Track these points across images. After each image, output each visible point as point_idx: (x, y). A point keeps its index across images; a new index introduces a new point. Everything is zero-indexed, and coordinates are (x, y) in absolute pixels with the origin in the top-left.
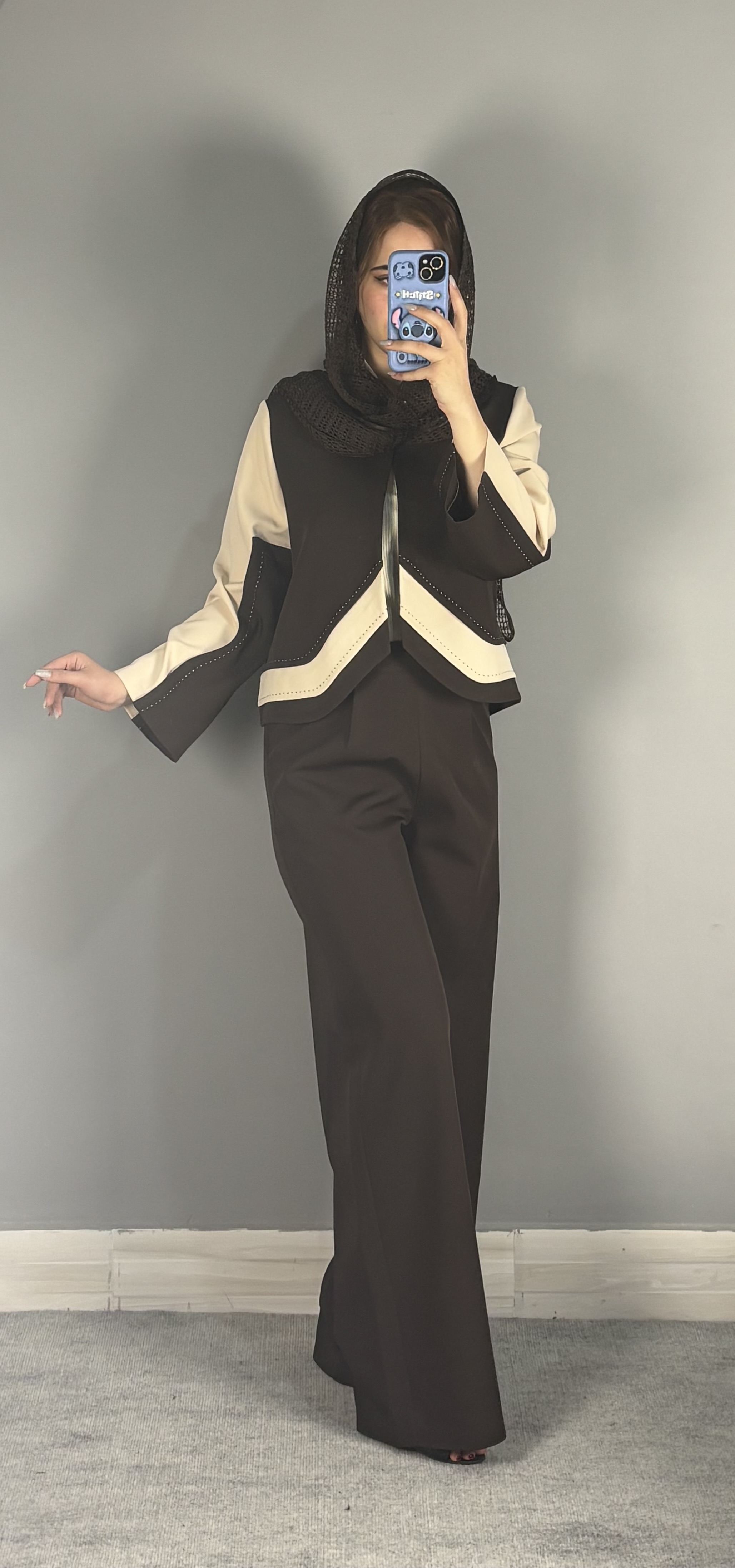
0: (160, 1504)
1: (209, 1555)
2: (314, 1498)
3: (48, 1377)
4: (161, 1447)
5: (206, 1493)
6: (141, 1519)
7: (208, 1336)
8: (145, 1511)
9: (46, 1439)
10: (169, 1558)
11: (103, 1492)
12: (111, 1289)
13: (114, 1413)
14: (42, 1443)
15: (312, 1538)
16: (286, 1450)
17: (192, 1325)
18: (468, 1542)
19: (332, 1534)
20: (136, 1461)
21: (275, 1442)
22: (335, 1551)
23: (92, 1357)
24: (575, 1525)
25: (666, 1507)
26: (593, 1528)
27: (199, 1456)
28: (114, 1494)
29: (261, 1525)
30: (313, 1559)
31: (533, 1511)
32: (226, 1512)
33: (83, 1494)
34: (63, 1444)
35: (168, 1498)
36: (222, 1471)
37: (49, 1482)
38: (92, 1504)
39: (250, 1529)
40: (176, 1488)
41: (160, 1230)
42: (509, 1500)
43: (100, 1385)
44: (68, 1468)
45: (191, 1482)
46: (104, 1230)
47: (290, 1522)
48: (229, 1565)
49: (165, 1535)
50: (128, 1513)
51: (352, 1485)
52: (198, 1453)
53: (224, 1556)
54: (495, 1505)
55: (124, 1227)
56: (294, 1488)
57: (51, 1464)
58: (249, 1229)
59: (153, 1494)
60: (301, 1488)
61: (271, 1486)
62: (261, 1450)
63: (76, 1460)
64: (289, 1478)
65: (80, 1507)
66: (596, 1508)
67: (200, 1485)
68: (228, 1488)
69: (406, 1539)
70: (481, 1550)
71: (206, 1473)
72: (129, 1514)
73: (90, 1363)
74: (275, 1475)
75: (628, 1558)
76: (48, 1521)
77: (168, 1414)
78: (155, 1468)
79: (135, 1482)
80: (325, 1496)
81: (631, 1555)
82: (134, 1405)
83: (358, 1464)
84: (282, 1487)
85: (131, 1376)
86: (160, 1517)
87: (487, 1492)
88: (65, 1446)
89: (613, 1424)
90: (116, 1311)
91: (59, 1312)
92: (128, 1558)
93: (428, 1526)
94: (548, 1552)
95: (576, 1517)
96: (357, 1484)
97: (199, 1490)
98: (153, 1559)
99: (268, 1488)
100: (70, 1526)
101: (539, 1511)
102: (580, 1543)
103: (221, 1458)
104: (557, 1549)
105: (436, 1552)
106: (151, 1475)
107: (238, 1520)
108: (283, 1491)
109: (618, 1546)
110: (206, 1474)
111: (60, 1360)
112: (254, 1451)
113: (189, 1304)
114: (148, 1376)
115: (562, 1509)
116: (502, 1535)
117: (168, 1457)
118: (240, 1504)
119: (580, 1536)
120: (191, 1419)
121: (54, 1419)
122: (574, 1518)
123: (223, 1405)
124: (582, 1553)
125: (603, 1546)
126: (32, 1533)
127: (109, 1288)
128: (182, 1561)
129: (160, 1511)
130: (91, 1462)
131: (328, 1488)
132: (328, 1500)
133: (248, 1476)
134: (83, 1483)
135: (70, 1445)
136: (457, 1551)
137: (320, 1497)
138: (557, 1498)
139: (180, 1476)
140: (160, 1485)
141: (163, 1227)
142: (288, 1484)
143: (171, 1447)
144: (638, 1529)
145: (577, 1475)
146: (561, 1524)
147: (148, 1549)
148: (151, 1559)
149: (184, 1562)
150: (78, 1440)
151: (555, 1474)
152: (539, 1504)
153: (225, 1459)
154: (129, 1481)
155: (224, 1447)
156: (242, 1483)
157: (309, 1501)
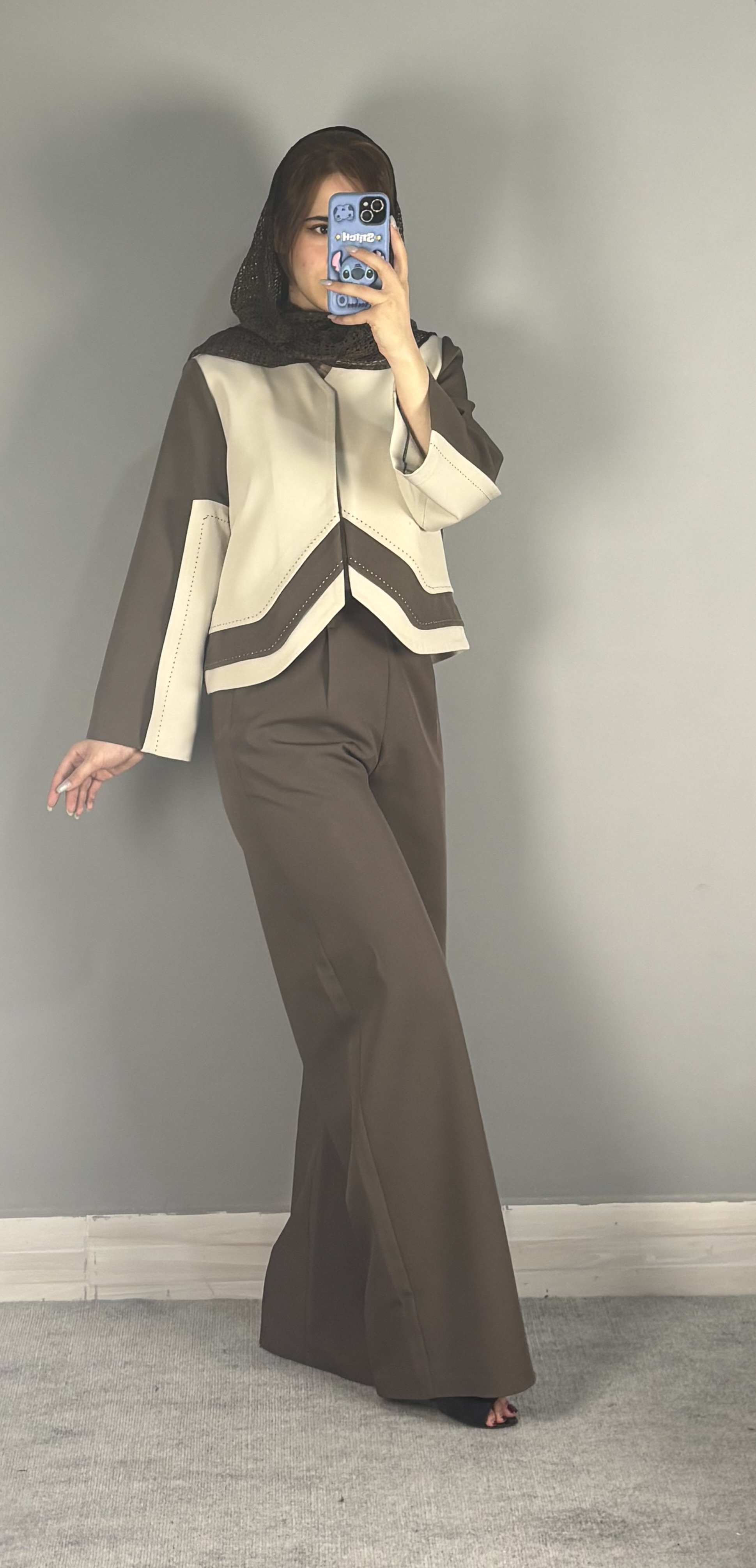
0: (147, 1500)
1: (200, 1552)
2: (306, 1490)
3: (25, 1371)
4: (146, 1441)
5: (195, 1487)
6: (128, 1517)
7: (189, 1324)
8: (132, 1508)
9: (26, 1436)
10: (158, 1557)
11: (87, 1489)
12: (87, 1278)
13: (96, 1406)
14: (22, 1439)
15: (306, 1531)
16: (275, 1440)
17: (171, 1314)
18: (467, 1531)
19: (326, 1527)
20: (120, 1456)
21: (263, 1433)
22: (330, 1545)
23: (70, 1348)
24: (578, 1512)
25: (670, 1491)
26: (596, 1514)
27: (185, 1449)
28: (99, 1490)
29: (253, 1519)
30: (307, 1554)
31: (533, 1498)
32: (215, 1507)
33: (66, 1492)
34: (45, 1440)
35: (155, 1493)
36: (210, 1463)
37: (30, 1480)
38: (77, 1502)
39: (242, 1525)
40: (163, 1484)
41: (137, 1215)
42: (508, 1487)
43: (79, 1378)
44: (50, 1465)
45: (178, 1477)
46: (78, 1217)
47: (282, 1515)
48: (220, 1562)
49: (154, 1533)
50: (115, 1510)
51: (345, 1476)
52: (183, 1445)
53: (216, 1554)
54: (494, 1494)
55: (98, 1213)
56: (286, 1480)
57: (33, 1462)
58: (228, 1212)
59: (139, 1490)
60: (292, 1481)
61: (261, 1479)
62: (249, 1441)
63: (58, 1456)
64: (280, 1470)
65: (64, 1506)
66: (598, 1493)
67: (187, 1480)
68: (217, 1482)
69: (403, 1531)
70: (481, 1540)
71: (193, 1466)
72: (116, 1512)
73: (69, 1356)
74: (264, 1467)
75: (633, 1545)
76: (31, 1522)
77: (151, 1405)
78: (140, 1463)
79: (121, 1478)
80: (317, 1487)
81: (637, 1542)
82: (116, 1397)
83: (350, 1454)
84: (272, 1479)
85: (112, 1367)
86: (147, 1514)
87: (485, 1479)
88: (46, 1442)
89: (611, 1405)
90: (94, 1301)
91: (34, 1303)
92: (117, 1558)
93: (425, 1517)
94: (551, 1541)
95: (578, 1503)
96: (351, 1474)
97: (187, 1485)
98: (142, 1557)
99: (258, 1481)
100: (55, 1526)
101: (540, 1499)
102: (584, 1530)
103: (208, 1451)
104: (560, 1537)
105: (435, 1543)
106: (137, 1470)
107: (229, 1516)
108: (274, 1484)
109: (623, 1532)
110: (194, 1468)
111: (37, 1351)
112: (242, 1443)
113: (168, 1292)
114: (128, 1367)
115: (564, 1495)
116: (503, 1524)
117: (154, 1452)
118: (230, 1497)
119: (583, 1523)
120: (175, 1412)
121: (34, 1415)
122: (576, 1504)
123: (208, 1395)
124: (585, 1541)
125: (607, 1533)
126: (16, 1533)
127: (85, 1277)
128: (173, 1559)
129: (148, 1509)
130: (74, 1459)
131: (321, 1479)
132: (321, 1491)
133: (237, 1468)
134: (66, 1481)
135: (51, 1441)
136: (457, 1541)
137: (312, 1489)
138: (558, 1484)
139: (167, 1471)
140: (146, 1481)
141: (140, 1212)
142: (278, 1476)
143: (155, 1440)
144: (643, 1513)
145: (576, 1459)
146: (563, 1511)
147: (137, 1549)
148: (140, 1558)
149: (175, 1560)
150: (59, 1435)
151: (555, 1459)
152: (539, 1491)
153: (213, 1451)
154: (115, 1477)
155: (211, 1439)
156: (231, 1476)
157: (301, 1493)
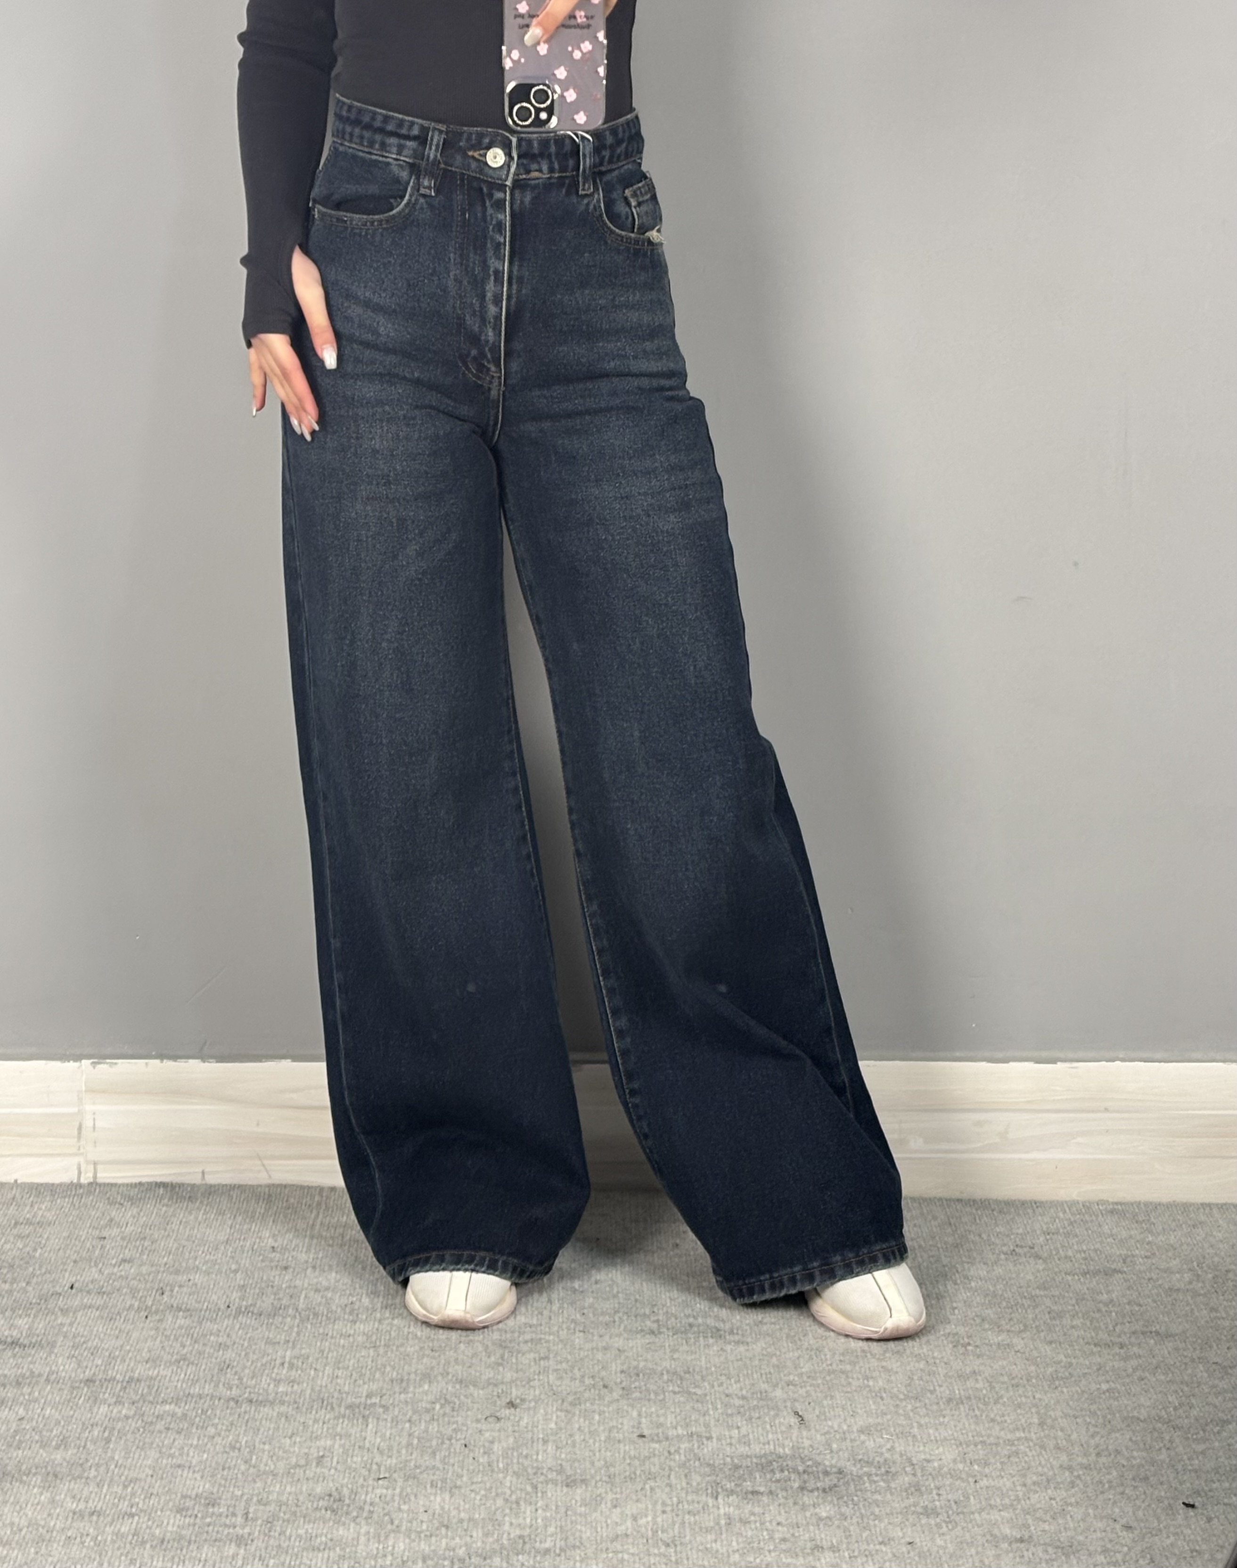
0: (114, 1429)
2: (360, 1421)
5: (191, 1414)
6: (81, 1449)
8: (90, 1438)
12: (82, 1151)
13: (65, 1312)
18: (598, 1478)
20: (87, 1373)
22: (385, 1491)
25: (913, 1436)
26: (799, 1461)
30: (347, 1501)
31: (705, 1439)
32: (218, 1440)
35: (130, 1421)
36: (221, 1385)
40: (144, 1409)
41: (159, 1061)
42: (669, 1425)
45: (170, 1401)
46: (70, 1061)
47: (318, 1452)
49: (117, 1470)
50: (62, 1441)
51: (424, 1404)
52: (187, 1363)
55: (103, 1057)
56: (332, 1408)
59: (106, 1416)
60: (342, 1409)
61: (296, 1406)
62: (287, 1359)
64: (326, 1395)
67: (183, 1404)
68: (227, 1408)
70: (617, 1489)
71: (195, 1388)
72: (64, 1443)
74: (303, 1391)
77: (149, 1312)
79: (81, 1400)
80: (378, 1419)
84: (313, 1406)
86: (112, 1446)
87: (635, 1414)
90: (90, 1184)
92: (53, 1501)
94: (725, 1492)
95: (771, 1447)
97: (180, 1411)
99: (290, 1408)
101: (715, 1440)
102: (776, 1482)
103: (222, 1369)
104: (739, 1490)
105: (546, 1492)
106: (109, 1391)
107: (237, 1450)
108: (313, 1412)
109: (837, 1486)
110: (196, 1390)
112: (275, 1360)
113: (203, 1173)
114: (126, 1266)
115: (752, 1436)
116: (654, 1470)
117: (139, 1369)
118: (244, 1428)
119: (776, 1472)
124: (778, 1495)
125: (812, 1486)
127: (79, 1149)
128: (138, 1504)
129: (113, 1439)
130: (15, 1375)
131: (386, 1408)
132: (384, 1423)
133: (261, 1391)
136: (579, 1490)
137: (370, 1421)
138: (744, 1422)
139: (154, 1393)
140: (119, 1405)
142: (322, 1402)
143: (146, 1356)
144: (869, 1463)
146: (748, 1456)
149: (140, 1505)
152: (716, 1430)
153: (229, 1370)
154: (72, 1399)
155: (229, 1355)
156: (251, 1401)
157: (353, 1425)
